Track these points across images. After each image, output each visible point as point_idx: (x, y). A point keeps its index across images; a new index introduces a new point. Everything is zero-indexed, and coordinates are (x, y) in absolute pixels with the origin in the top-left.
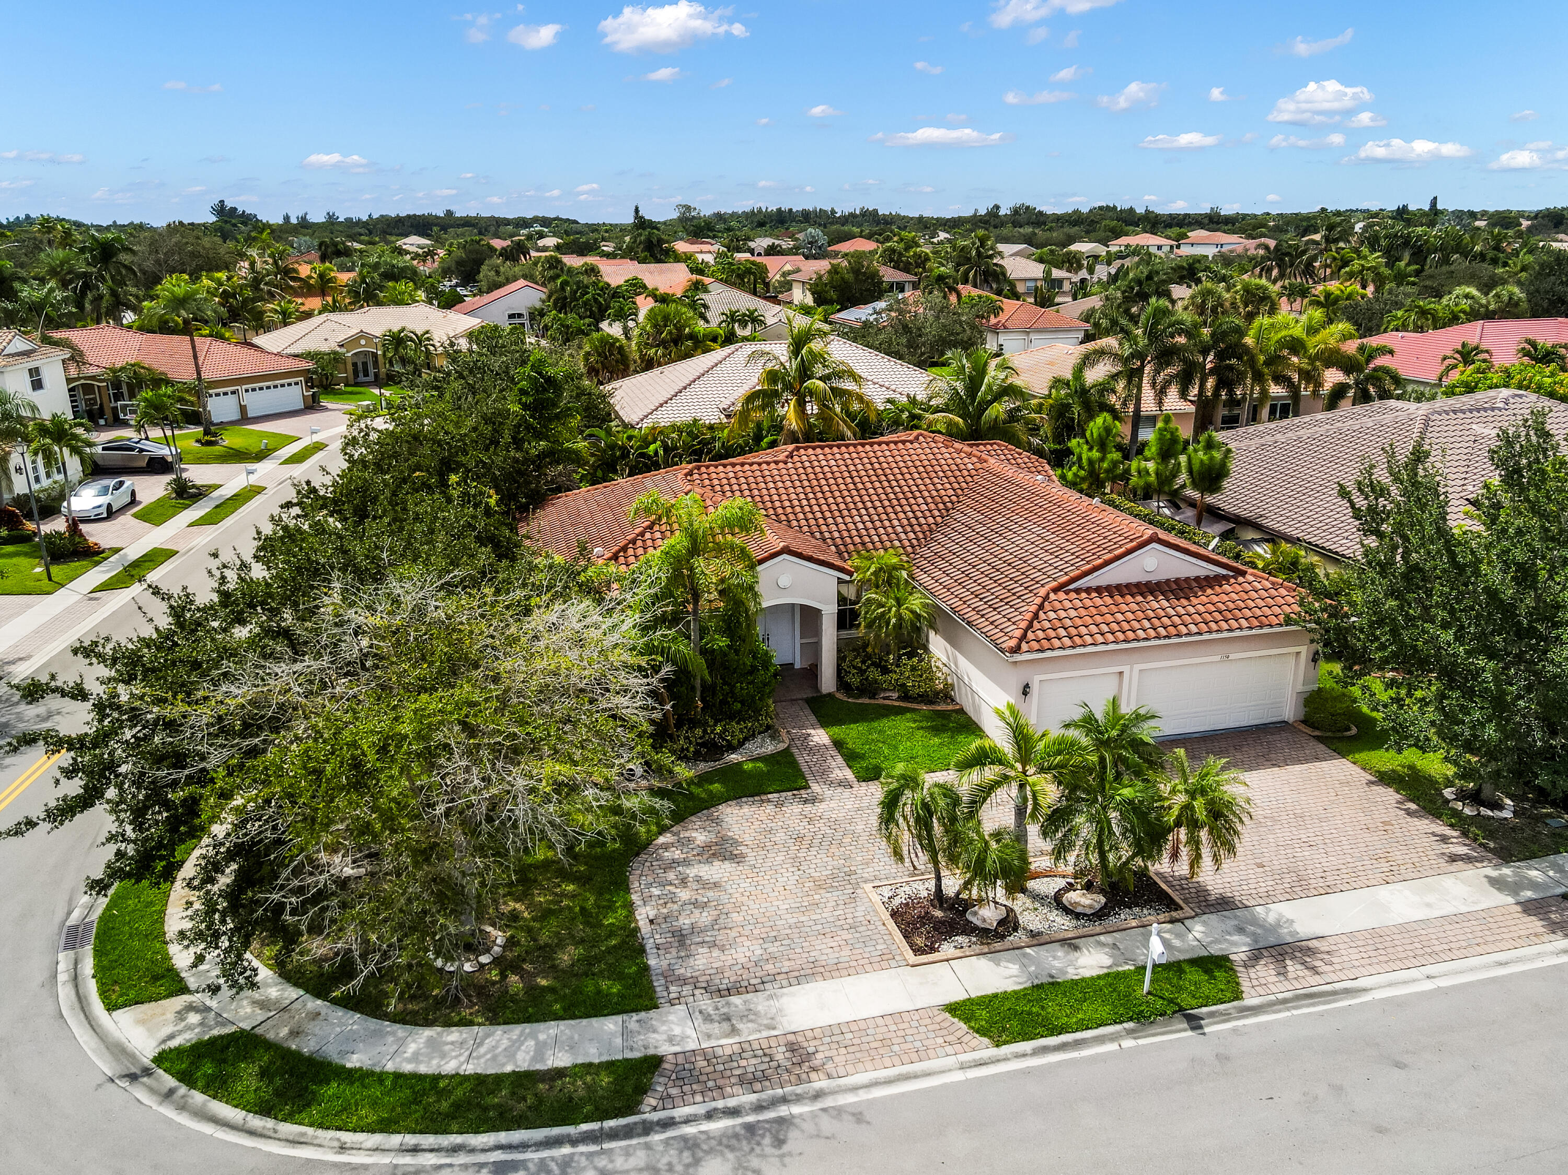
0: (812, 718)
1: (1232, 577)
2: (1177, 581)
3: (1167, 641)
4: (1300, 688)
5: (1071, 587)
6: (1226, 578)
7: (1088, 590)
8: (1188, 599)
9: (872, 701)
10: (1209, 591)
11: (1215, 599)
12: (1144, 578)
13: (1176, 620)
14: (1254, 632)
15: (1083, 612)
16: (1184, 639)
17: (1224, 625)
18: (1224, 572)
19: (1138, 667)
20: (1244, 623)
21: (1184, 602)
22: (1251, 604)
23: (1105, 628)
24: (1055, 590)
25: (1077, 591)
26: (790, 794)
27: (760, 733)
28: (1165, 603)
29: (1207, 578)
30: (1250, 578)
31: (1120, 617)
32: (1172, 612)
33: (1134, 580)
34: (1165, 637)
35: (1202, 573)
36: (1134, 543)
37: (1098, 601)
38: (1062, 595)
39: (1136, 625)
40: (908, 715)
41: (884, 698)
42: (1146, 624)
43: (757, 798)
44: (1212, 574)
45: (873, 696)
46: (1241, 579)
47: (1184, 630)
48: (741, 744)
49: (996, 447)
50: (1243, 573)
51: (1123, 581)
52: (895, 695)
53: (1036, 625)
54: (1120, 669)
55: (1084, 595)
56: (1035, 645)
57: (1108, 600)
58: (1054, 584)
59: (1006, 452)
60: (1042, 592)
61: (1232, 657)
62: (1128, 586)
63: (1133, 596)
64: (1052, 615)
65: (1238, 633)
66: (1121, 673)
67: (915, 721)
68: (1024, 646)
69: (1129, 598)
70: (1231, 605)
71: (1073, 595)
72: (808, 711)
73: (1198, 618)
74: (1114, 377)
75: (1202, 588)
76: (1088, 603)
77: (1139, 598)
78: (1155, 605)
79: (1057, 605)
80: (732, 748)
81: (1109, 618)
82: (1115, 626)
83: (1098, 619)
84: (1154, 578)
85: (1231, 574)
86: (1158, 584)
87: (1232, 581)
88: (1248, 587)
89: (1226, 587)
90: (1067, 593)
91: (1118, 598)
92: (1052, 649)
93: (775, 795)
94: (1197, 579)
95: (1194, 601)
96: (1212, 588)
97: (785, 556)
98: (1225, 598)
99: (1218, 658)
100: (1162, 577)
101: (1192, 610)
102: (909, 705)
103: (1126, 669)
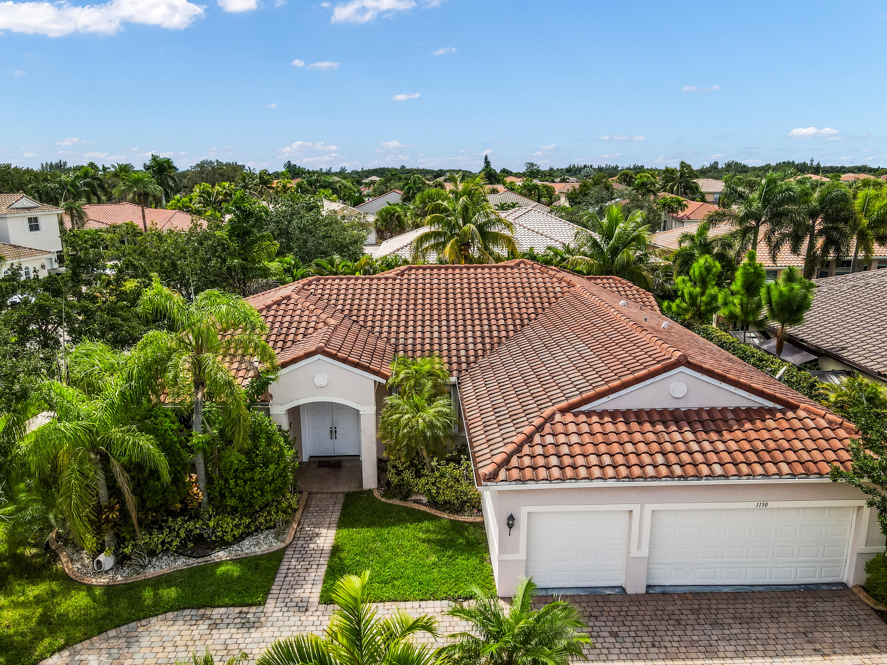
0: (336, 516)
1: (780, 411)
2: (711, 411)
3: (682, 483)
4: (862, 547)
5: (583, 408)
6: (771, 411)
7: (601, 414)
8: (719, 432)
9: (402, 503)
10: (748, 426)
11: (753, 435)
12: (671, 405)
13: (699, 457)
14: (797, 481)
15: (587, 438)
16: (703, 482)
17: (759, 469)
18: (770, 404)
19: (649, 508)
20: (785, 468)
21: (714, 436)
22: (798, 445)
23: (607, 459)
24: (563, 411)
25: (589, 414)
26: (237, 610)
27: (267, 529)
28: (689, 436)
29: (749, 410)
30: (802, 414)
31: (629, 447)
32: (695, 446)
33: (659, 406)
34: (680, 477)
35: (743, 404)
36: (659, 366)
37: (610, 427)
38: (569, 417)
39: (646, 459)
40: (426, 524)
41: (416, 502)
42: (660, 459)
43: (201, 611)
44: (755, 406)
45: (405, 498)
46: (790, 414)
47: (704, 470)
48: (238, 540)
49: (611, 281)
50: (794, 408)
51: (647, 405)
52: (425, 499)
53: (526, 449)
54: (628, 507)
55: (595, 419)
56: (515, 474)
57: (622, 427)
58: (564, 404)
59: (619, 285)
60: (547, 412)
61: (771, 505)
62: (650, 413)
63: (653, 424)
64: (549, 439)
65: (775, 480)
66: (631, 511)
67: (428, 531)
68: (502, 474)
69: (647, 427)
70: (772, 445)
71: (582, 418)
72: (339, 507)
73: (726, 457)
74: (733, 235)
75: (739, 421)
76: (597, 428)
77: (660, 427)
78: (677, 437)
79: (560, 428)
80: (223, 544)
81: (616, 448)
82: (620, 459)
83: (603, 448)
84: (683, 406)
85: (779, 407)
86: (687, 413)
87: (779, 415)
88: (797, 424)
89: (771, 423)
90: (576, 415)
91: (635, 426)
92: (536, 480)
93: (223, 610)
94: (736, 411)
95: (727, 435)
96: (752, 422)
97: (319, 356)
98: (765, 435)
99: (753, 505)
100: (693, 404)
101: (720, 446)
102: (433, 511)
103: (636, 508)
